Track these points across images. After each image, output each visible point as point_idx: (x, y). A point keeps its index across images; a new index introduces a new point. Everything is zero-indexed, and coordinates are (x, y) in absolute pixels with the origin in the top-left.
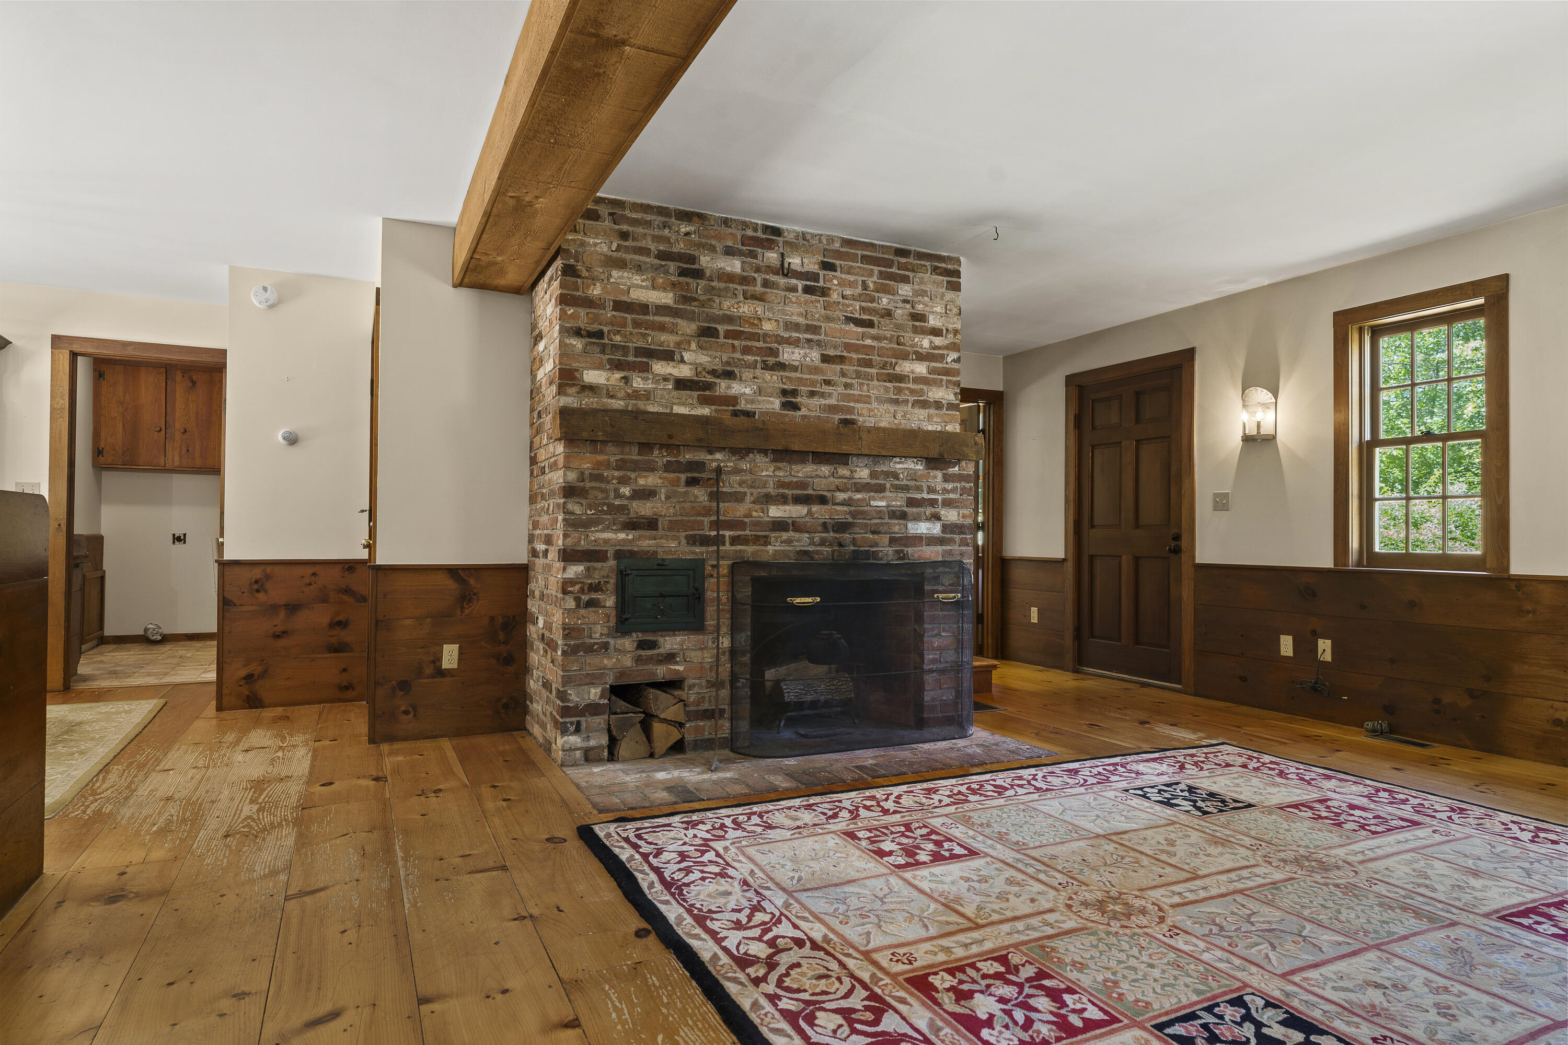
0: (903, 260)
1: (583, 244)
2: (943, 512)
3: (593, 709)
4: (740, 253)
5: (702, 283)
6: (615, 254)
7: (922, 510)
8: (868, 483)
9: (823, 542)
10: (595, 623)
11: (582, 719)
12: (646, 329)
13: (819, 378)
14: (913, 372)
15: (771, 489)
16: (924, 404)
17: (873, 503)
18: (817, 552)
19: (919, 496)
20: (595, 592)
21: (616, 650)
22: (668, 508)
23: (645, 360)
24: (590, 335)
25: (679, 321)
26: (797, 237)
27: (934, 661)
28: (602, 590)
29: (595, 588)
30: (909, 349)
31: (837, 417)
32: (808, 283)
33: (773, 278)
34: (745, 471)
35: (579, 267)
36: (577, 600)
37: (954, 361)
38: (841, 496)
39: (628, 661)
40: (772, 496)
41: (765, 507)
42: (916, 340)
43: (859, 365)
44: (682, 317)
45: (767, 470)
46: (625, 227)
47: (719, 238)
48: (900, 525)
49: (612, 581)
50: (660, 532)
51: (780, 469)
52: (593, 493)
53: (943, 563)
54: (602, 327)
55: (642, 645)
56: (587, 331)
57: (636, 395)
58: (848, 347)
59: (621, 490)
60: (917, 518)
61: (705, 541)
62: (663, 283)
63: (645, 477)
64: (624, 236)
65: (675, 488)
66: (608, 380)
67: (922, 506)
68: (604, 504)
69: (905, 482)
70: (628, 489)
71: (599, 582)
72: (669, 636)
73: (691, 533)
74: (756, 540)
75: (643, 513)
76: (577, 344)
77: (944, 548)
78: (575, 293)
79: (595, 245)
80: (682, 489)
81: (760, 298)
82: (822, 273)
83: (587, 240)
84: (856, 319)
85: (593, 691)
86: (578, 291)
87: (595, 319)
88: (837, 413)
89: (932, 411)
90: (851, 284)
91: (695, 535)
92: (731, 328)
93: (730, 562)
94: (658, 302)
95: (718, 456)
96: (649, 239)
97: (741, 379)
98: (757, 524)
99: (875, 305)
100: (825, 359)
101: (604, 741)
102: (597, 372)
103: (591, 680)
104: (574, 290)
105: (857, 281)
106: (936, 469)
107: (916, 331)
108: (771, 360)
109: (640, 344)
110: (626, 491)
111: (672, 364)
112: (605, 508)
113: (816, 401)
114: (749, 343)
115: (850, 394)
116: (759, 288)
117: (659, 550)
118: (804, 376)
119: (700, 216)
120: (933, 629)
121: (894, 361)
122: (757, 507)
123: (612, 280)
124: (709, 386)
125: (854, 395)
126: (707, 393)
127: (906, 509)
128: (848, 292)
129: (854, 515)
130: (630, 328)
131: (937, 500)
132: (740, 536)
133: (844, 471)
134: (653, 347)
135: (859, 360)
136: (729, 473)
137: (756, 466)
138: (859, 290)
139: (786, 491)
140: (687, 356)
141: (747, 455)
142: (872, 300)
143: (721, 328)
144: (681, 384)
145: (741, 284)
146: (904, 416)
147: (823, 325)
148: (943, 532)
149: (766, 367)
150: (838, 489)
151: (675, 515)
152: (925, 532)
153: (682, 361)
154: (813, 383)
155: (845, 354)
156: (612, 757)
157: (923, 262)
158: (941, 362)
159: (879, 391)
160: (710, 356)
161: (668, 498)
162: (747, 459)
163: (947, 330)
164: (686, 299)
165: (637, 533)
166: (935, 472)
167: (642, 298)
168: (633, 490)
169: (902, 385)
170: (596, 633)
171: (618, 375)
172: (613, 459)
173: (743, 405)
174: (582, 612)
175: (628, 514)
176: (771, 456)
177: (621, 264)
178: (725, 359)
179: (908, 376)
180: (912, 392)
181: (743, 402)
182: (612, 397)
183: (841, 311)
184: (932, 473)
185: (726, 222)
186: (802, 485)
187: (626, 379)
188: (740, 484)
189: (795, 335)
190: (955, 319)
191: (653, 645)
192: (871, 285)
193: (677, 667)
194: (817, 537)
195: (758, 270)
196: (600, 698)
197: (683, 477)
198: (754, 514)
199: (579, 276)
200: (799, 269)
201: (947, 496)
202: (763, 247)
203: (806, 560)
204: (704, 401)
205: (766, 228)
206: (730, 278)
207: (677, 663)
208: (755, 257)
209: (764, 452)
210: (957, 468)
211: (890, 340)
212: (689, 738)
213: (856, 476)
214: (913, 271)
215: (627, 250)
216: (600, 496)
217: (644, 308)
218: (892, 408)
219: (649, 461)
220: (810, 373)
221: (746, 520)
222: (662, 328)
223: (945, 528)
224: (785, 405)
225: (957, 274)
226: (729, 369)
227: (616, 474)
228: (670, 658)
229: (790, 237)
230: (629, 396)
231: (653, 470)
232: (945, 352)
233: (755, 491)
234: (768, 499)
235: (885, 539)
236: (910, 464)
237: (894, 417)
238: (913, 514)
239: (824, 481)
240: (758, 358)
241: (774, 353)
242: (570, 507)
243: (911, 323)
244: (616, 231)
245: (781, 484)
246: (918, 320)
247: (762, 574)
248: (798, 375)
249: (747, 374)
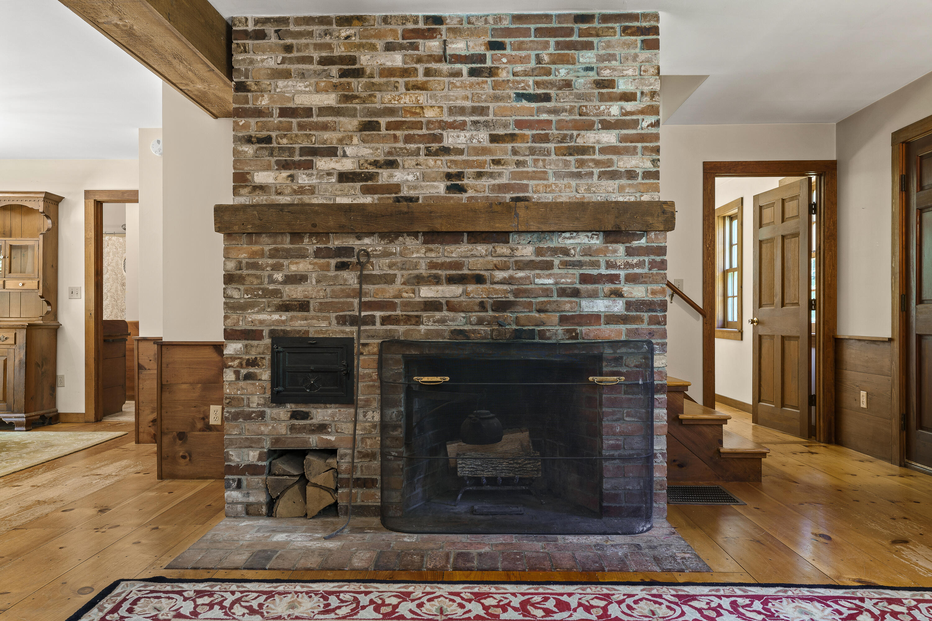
0: (585, 26)
1: (252, 62)
2: (626, 289)
3: (252, 469)
4: (401, 47)
5: (364, 80)
6: (281, 66)
7: (600, 286)
8: (533, 261)
9: (480, 322)
10: (252, 394)
11: (243, 478)
12: (310, 130)
13: (488, 158)
14: (598, 142)
15: (423, 270)
16: (614, 175)
17: (537, 281)
18: (474, 331)
19: (595, 272)
20: (252, 366)
21: (273, 419)
22: (318, 291)
23: (310, 158)
24: (260, 141)
25: (341, 119)
26: (461, 22)
27: (616, 447)
28: (258, 365)
29: (252, 363)
30: (593, 118)
31: (508, 196)
32: (474, 66)
33: (434, 66)
34: (395, 254)
35: (248, 83)
36: (237, 373)
37: (652, 125)
38: (500, 275)
39: (282, 429)
40: (423, 277)
41: (416, 288)
42: (602, 108)
43: (534, 141)
44: (344, 115)
45: (418, 252)
46: (289, 41)
47: (378, 36)
48: (571, 302)
49: (268, 357)
50: (312, 313)
51: (431, 250)
52: (249, 280)
53: (625, 343)
54: (271, 133)
55: (295, 415)
56: (257, 138)
57: (301, 190)
58: (519, 124)
59: (275, 276)
60: (594, 295)
61: (355, 321)
62: (325, 86)
63: (297, 263)
64: (288, 48)
65: (326, 273)
66: (276, 179)
67: (598, 283)
68: (259, 289)
69: (577, 258)
70: (281, 275)
71: (256, 358)
72: (321, 408)
73: (341, 314)
74: (408, 320)
75: (294, 296)
76: (249, 150)
77: (629, 326)
78: (245, 106)
79: (263, 61)
80: (332, 273)
81: (422, 87)
82: (489, 54)
83: (255, 57)
84: (530, 95)
85: (251, 453)
86: (248, 103)
87: (264, 127)
88: (508, 192)
89: (624, 182)
90: (523, 60)
91: (345, 316)
92: (393, 119)
93: (380, 341)
94: (321, 104)
95: (367, 241)
96: (311, 47)
97: (404, 168)
98: (407, 305)
99: (551, 77)
100: (494, 139)
101: (262, 498)
102: (265, 173)
103: (250, 444)
104: (244, 104)
105: (529, 56)
106: (617, 242)
107: (602, 98)
108: (435, 146)
109: (305, 144)
110: (279, 276)
111: (334, 159)
112: (260, 293)
113: (486, 182)
114: (411, 132)
115: (522, 172)
116: (421, 78)
117: (311, 330)
118: (471, 158)
119: (360, 19)
120: (613, 413)
121: (575, 133)
122: (407, 288)
123: (278, 90)
124: (371, 177)
125: (527, 172)
126: (370, 183)
127: (578, 286)
128: (519, 68)
129: (517, 293)
130: (295, 131)
131: (617, 277)
132: (390, 316)
133: (503, 249)
134: (316, 146)
135: (533, 136)
136: (378, 256)
137: (406, 248)
138: (533, 64)
139: (440, 272)
140: (349, 151)
141: (397, 238)
142: (548, 73)
143: (383, 121)
144: (344, 177)
145: (402, 76)
146: (588, 190)
147: (491, 105)
148: (627, 309)
149: (429, 153)
150: (497, 268)
151: (325, 297)
152: (603, 309)
153: (345, 155)
154: (482, 164)
155: (517, 131)
156: (270, 514)
157: (610, 25)
158: (635, 128)
159: (557, 166)
160: (372, 148)
161: (318, 282)
162: (397, 242)
163: (642, 93)
164: (347, 98)
165: (290, 314)
166: (615, 245)
167: (305, 103)
168: (286, 276)
169: (585, 157)
170: (253, 403)
171: (285, 174)
172: (267, 248)
173: (405, 192)
174: (242, 384)
175: (281, 297)
176: (421, 238)
177: (286, 75)
178: (387, 150)
179: (593, 148)
180: (597, 163)
181: (406, 189)
182: (280, 194)
183: (511, 88)
184: (611, 247)
185: (385, 20)
186: (458, 265)
187: (292, 177)
188: (390, 266)
189: (460, 118)
190: (652, 80)
191: (305, 416)
192: (546, 58)
193: (329, 437)
194: (474, 317)
195: (419, 60)
196: (258, 460)
197: (333, 262)
198: (405, 295)
199: (249, 91)
200: (463, 53)
201: (631, 271)
202: (425, 38)
203: (461, 339)
204: (366, 191)
205: (427, 19)
206: (390, 72)
207: (329, 433)
208: (417, 48)
209: (415, 234)
210: (643, 241)
211: (571, 111)
212: (342, 503)
213: (517, 253)
214: (598, 35)
215: (291, 61)
216: (256, 281)
217: (308, 111)
218: (573, 183)
219: (300, 249)
220: (477, 154)
221: (396, 300)
222: (325, 127)
223: (629, 305)
224: (449, 189)
225: (655, 30)
226: (391, 158)
227: (270, 261)
228: (322, 428)
229: (453, 24)
230: (295, 192)
231: (304, 257)
232: (640, 117)
233: (404, 272)
234: (419, 280)
235: (555, 317)
236: (583, 239)
237: (577, 191)
238: (588, 291)
239: (481, 260)
240: (422, 146)
241: (438, 138)
242: (229, 292)
243: (596, 91)
244: (282, 45)
245: (433, 265)
246: (604, 87)
247: (413, 353)
248: (464, 157)
249: (410, 161)
